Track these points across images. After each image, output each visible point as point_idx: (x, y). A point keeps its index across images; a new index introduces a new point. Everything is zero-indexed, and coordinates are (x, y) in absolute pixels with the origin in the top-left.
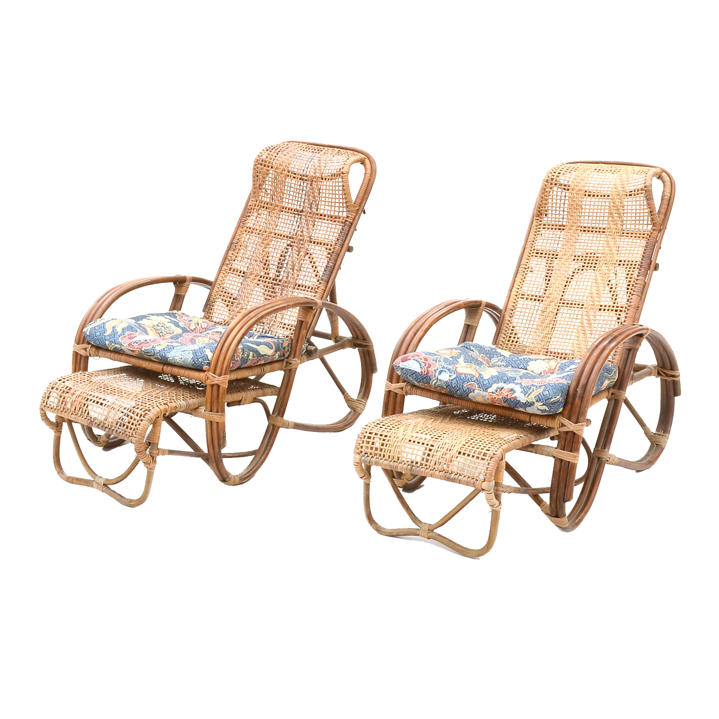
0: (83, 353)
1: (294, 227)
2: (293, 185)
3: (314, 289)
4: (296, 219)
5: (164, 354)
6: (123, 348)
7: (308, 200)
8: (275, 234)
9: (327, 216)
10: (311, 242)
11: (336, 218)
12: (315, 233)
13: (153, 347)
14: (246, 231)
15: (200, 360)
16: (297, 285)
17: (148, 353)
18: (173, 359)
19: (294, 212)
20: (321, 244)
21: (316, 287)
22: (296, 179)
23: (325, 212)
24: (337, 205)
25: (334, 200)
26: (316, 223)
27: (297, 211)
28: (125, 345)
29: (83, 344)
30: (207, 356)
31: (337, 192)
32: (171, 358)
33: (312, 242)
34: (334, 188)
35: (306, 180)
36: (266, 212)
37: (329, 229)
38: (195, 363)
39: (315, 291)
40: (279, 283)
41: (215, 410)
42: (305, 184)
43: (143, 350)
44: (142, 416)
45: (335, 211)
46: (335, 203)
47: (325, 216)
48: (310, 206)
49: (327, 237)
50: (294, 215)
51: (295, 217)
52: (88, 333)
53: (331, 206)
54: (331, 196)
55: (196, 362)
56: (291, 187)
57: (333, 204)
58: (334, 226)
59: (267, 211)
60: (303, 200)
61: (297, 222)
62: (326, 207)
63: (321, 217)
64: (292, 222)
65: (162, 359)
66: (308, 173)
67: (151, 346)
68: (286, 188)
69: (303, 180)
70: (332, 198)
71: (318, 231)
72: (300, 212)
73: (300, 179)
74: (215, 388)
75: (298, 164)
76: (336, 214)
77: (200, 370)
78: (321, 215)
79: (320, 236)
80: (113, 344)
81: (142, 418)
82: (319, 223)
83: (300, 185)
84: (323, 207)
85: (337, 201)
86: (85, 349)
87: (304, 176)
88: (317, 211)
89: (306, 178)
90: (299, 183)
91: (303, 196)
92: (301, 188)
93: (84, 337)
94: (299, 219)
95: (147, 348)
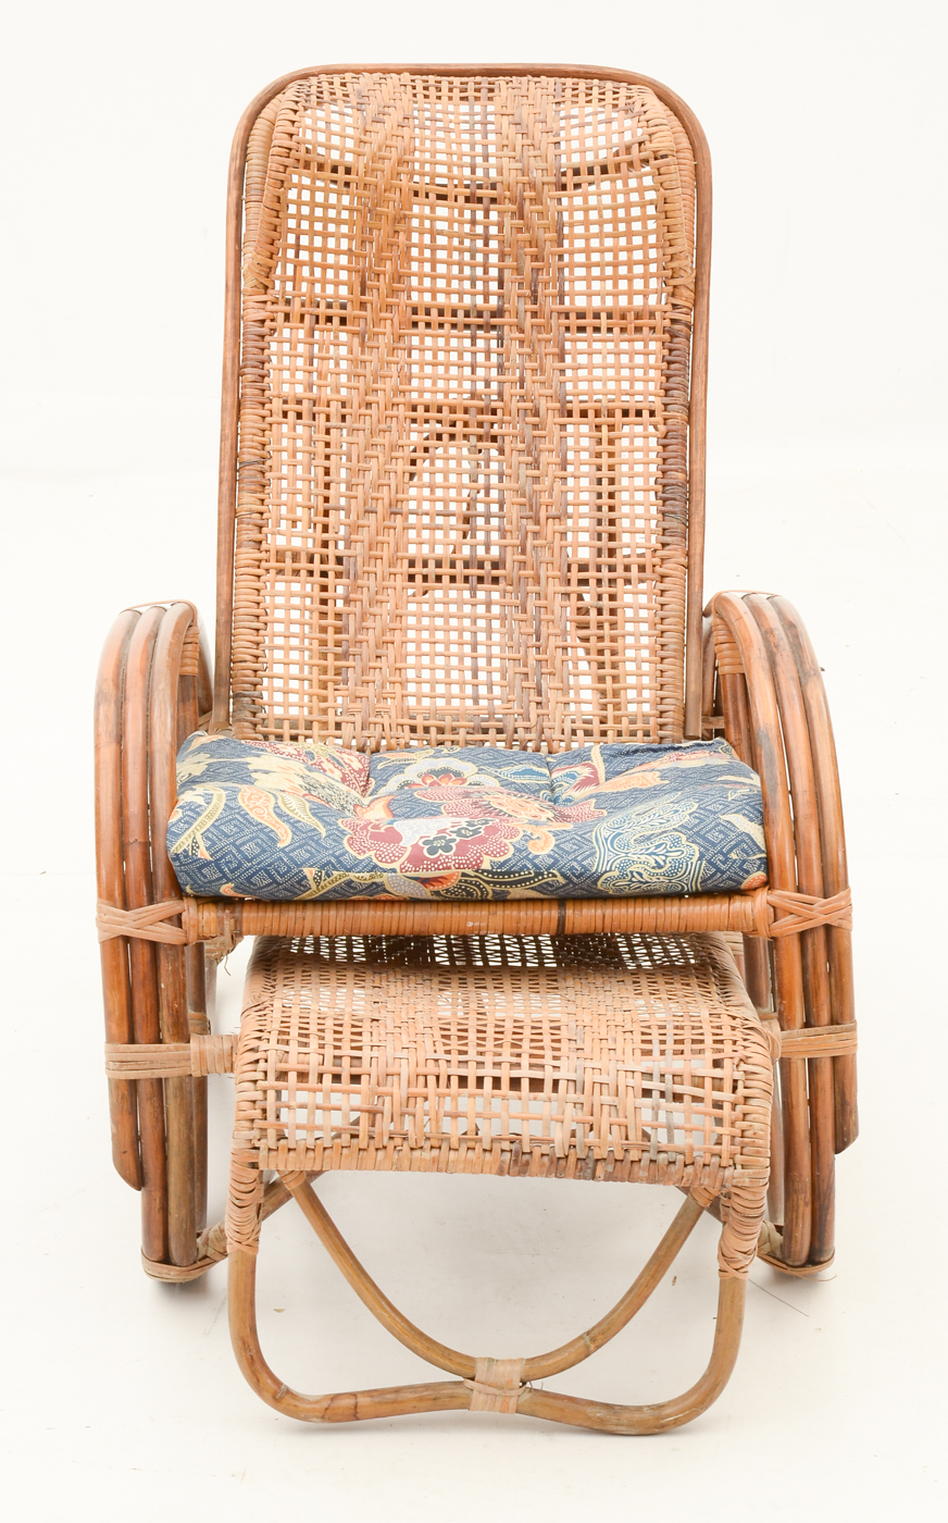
0: (166, 934)
1: (480, 372)
2: (441, 226)
3: (649, 568)
4: (480, 343)
5: (575, 864)
6: (384, 879)
7: (519, 271)
8: (414, 409)
9: (603, 315)
10: (570, 414)
11: (638, 317)
12: (576, 381)
13: (518, 850)
14: (285, 415)
15: (733, 856)
16: (575, 568)
17: (508, 873)
18: (623, 876)
19: (468, 320)
21: (657, 560)
22: (450, 202)
23: (596, 302)
24: (638, 269)
25: (623, 256)
26: (568, 345)
27: (480, 315)
28: (396, 866)
29: (151, 901)
30: (748, 835)
31: (636, 226)
32: (616, 873)
33: (576, 413)
34: (621, 213)
35: (493, 200)
36: (343, 337)
37: (624, 359)
38: (718, 870)
39: (656, 576)
40: (495, 573)
41: (825, 1016)
42: (494, 216)
43: (486, 865)
44: (740, 1085)
45: (631, 293)
46: (630, 264)
47: (597, 316)
48: (528, 292)
49: (625, 385)
50: (468, 332)
51: (474, 339)
52: (203, 854)
53: (616, 278)
54: (609, 242)
55: (723, 867)
56: (434, 233)
57: (623, 270)
58: (639, 346)
59: (347, 332)
60: (494, 272)
61: (488, 353)
62: (596, 285)
63: (581, 322)
64: (467, 357)
65: (570, 881)
66: (493, 173)
67: (512, 850)
68: (415, 238)
69: (480, 200)
70: (615, 250)
71: (582, 373)
72: (493, 315)
73: (467, 200)
74: (818, 943)
75: (440, 146)
76: (638, 301)
77: (733, 891)
78: (581, 315)
79: (597, 386)
80: (335, 873)
81: (741, 1091)
82: (577, 345)
83: (473, 222)
84: (580, 286)
85: (638, 255)
86: (177, 920)
87: (480, 187)
88: (562, 302)
89: (493, 193)
90: (467, 215)
91: (493, 259)
92: (479, 229)
94: (494, 344)
95: (502, 859)
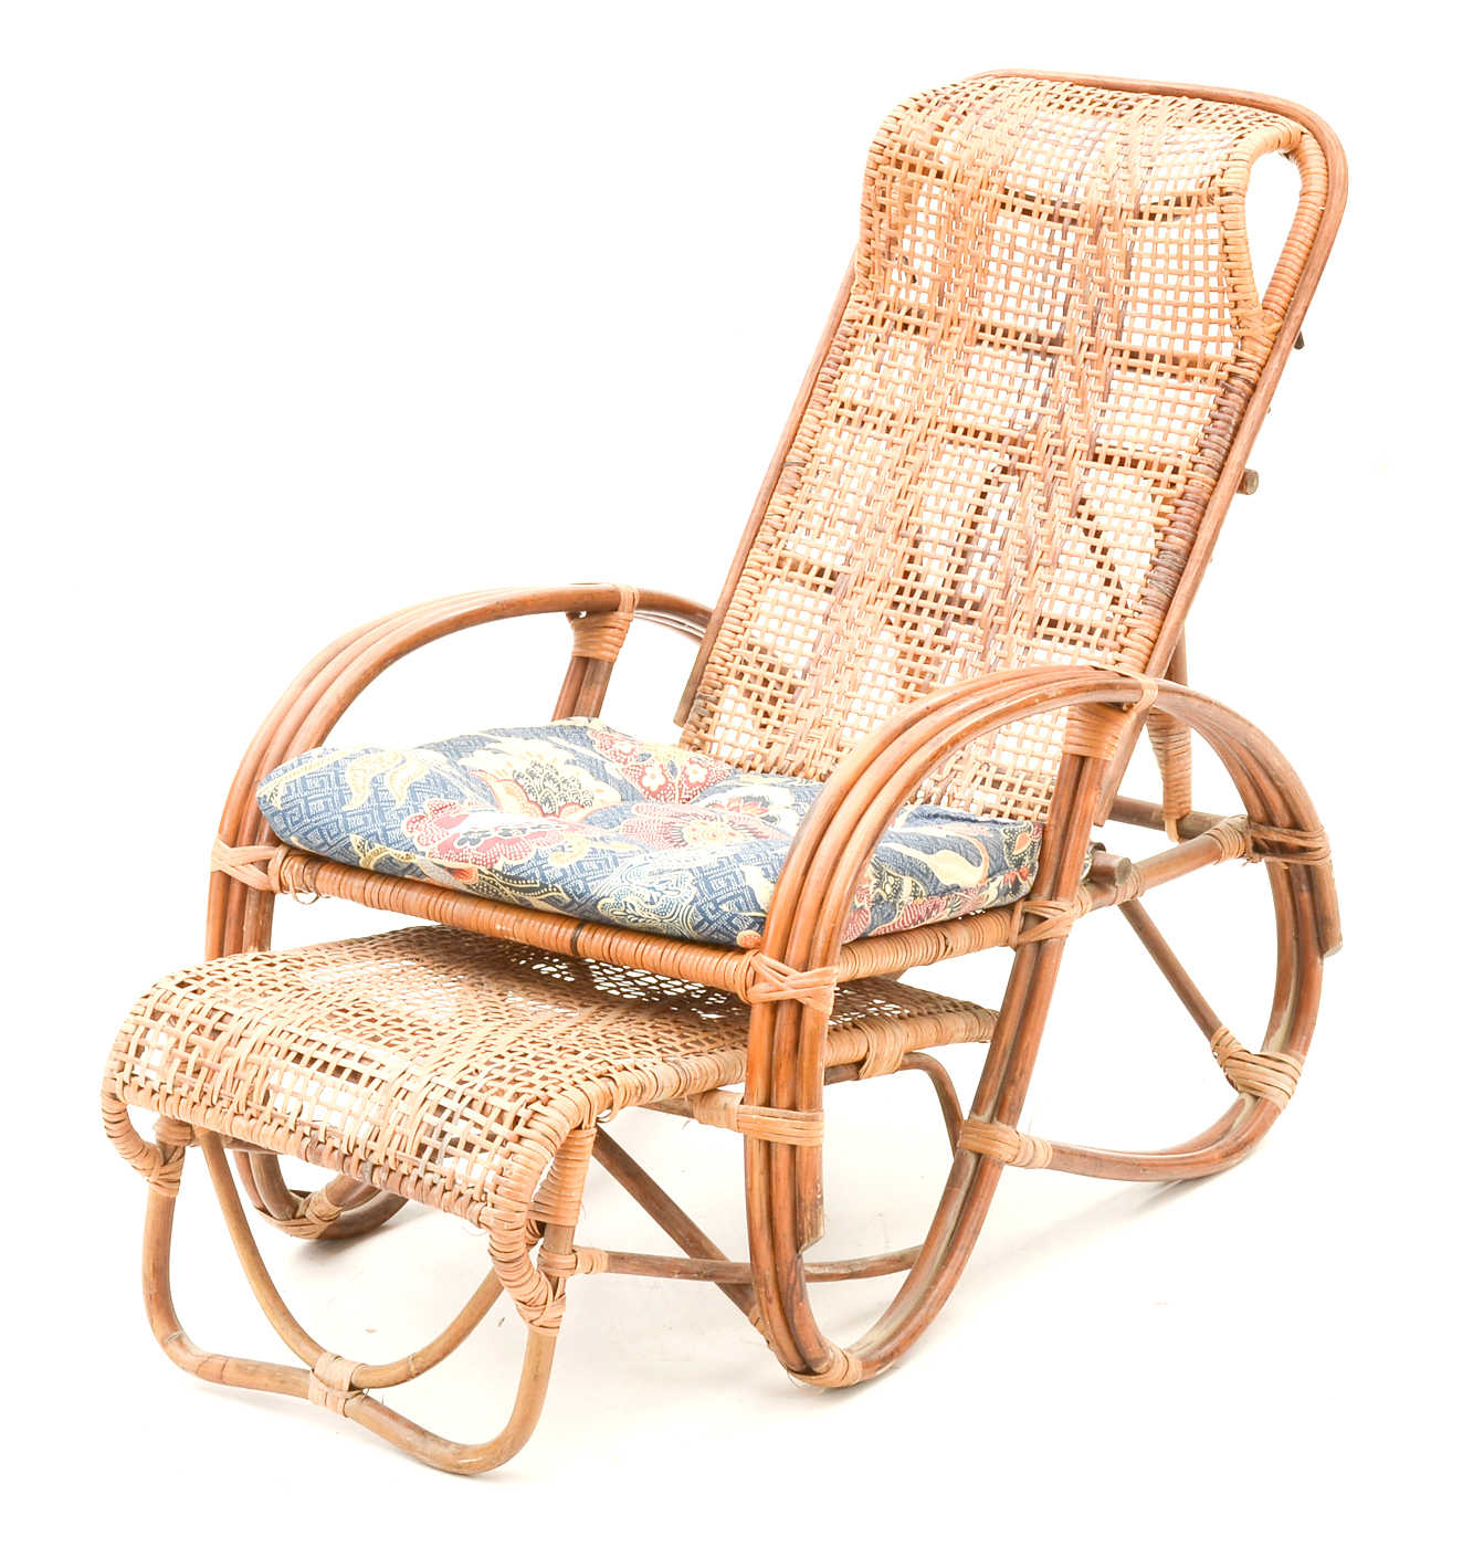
0: (253, 877)
1: (1026, 401)
2: (1021, 242)
3: (1111, 635)
4: (1034, 370)
5: (580, 883)
6: (417, 860)
7: (1084, 299)
8: (954, 429)
9: (1157, 358)
10: (1096, 458)
11: (1192, 364)
12: (1112, 424)
13: (537, 858)
14: (838, 417)
15: (724, 907)
16: (1046, 622)
17: (517, 878)
18: (618, 905)
19: (1027, 345)
20: (1134, 464)
21: (1122, 628)
22: (1033, 219)
23: (1152, 345)
24: (1198, 313)
25: (1184, 297)
26: (1114, 385)
27: (1040, 341)
28: (427, 850)
29: (253, 842)
30: (752, 891)
31: (1199, 266)
32: (611, 901)
33: (1102, 458)
34: (1186, 250)
35: (1074, 222)
36: (914, 346)
37: (1166, 408)
38: (706, 918)
39: (1116, 645)
40: (973, 614)
41: (785, 1099)
42: (1071, 237)
43: (498, 867)
44: (522, 1122)
45: (1188, 338)
46: (1191, 306)
47: (1149, 357)
48: (1089, 322)
49: (1158, 436)
50: (1025, 356)
51: (1029, 363)
52: (277, 803)
53: (1175, 320)
54: (1173, 280)
55: (711, 917)
56: (1013, 249)
57: (1182, 312)
58: (1185, 396)
59: (920, 343)
60: (1061, 297)
61: (1038, 381)
62: (1156, 324)
63: (1133, 362)
64: (1018, 383)
65: (574, 901)
66: (1080, 194)
67: (531, 856)
68: (995, 251)
69: (1061, 219)
70: (1179, 289)
71: (1121, 417)
72: (1052, 343)
73: (1050, 218)
74: (785, 1015)
75: (1041, 159)
76: (1195, 348)
77: (727, 947)
78: (1134, 355)
79: (1130, 432)
80: (377, 846)
81: (520, 1129)
82: (1124, 383)
83: (1051, 242)
84: (1140, 323)
85: (1199, 298)
86: (264, 865)
87: (1064, 205)
88: (1118, 338)
89: (1074, 214)
90: (1047, 232)
91: (1064, 283)
92: (1056, 250)
93: (259, 816)
94: (1046, 372)
95: (515, 863)
